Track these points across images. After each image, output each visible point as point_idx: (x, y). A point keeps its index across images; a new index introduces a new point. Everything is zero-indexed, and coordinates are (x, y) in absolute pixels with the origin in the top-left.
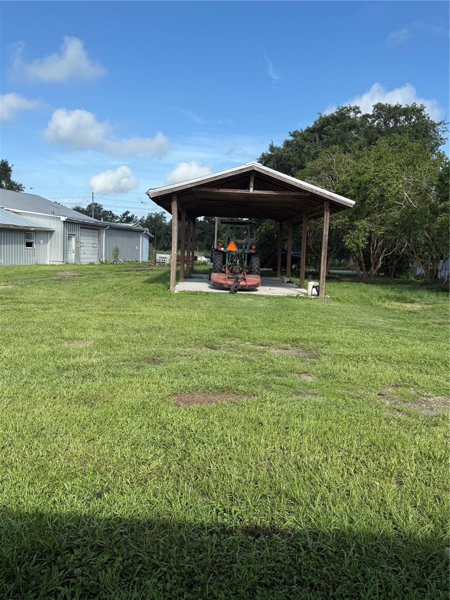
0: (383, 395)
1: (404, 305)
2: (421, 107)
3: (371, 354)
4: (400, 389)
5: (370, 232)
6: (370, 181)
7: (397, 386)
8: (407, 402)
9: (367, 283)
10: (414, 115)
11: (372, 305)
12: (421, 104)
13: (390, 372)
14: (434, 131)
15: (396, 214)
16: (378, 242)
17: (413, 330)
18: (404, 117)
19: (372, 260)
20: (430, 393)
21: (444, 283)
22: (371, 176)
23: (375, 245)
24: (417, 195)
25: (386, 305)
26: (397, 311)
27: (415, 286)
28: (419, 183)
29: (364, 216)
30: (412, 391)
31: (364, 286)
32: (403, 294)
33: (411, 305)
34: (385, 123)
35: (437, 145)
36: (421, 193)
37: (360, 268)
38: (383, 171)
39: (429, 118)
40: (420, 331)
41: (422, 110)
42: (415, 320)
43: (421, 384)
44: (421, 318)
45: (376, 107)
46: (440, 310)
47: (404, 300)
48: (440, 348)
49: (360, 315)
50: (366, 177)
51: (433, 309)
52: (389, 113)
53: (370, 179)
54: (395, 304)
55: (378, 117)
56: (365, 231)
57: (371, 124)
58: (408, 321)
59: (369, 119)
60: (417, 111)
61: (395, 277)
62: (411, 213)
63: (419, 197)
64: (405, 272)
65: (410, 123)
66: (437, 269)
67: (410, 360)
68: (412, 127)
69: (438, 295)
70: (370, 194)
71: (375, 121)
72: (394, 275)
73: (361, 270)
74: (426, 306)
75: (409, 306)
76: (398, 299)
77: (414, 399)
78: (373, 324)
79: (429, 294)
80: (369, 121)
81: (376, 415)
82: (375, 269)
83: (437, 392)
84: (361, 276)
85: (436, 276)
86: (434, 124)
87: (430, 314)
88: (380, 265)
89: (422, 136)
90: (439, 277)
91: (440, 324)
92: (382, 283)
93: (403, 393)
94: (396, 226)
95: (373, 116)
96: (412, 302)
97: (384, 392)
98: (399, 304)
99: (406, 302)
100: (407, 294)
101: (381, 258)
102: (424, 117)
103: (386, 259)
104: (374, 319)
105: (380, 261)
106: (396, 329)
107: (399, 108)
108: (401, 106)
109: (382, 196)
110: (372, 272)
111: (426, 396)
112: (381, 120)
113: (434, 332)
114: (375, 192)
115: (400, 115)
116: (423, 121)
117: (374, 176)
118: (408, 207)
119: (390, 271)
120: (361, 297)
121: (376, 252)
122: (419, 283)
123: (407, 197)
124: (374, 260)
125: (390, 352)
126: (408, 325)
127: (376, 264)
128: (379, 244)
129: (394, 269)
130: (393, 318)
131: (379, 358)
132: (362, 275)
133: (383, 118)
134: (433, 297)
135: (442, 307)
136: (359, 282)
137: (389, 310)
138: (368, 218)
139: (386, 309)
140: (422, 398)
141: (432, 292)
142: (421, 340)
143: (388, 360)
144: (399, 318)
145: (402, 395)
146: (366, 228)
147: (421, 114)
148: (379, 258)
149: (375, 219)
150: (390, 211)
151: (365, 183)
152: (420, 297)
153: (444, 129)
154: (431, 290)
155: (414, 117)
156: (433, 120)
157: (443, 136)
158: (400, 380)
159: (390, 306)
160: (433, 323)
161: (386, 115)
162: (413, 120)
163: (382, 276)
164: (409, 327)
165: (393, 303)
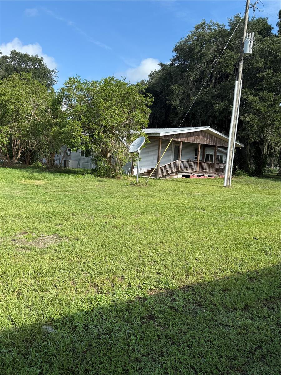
0: (15, 240)
1: (34, 181)
2: (41, 58)
3: (10, 214)
4: (26, 235)
5: (11, 134)
6: (8, 101)
7: (24, 233)
8: (30, 242)
9: (11, 168)
10: (37, 62)
11: (13, 182)
12: (41, 56)
13: (20, 225)
14: (50, 75)
15: (27, 124)
16: (17, 141)
17: (38, 197)
18: (31, 63)
19: (13, 153)
20: (44, 234)
21: (58, 168)
22: (9, 97)
23: (15, 143)
24: (40, 113)
25: (22, 182)
26: (29, 186)
27: (41, 170)
28: (41, 106)
29: (6, 123)
30: (34, 235)
31: (8, 170)
32: (33, 175)
33: (39, 181)
34: (19, 64)
35: (52, 84)
36: (42, 112)
37: (6, 158)
38: (17, 95)
39: (46, 66)
40: (43, 197)
41: (42, 60)
42: (40, 191)
43: (39, 229)
44: (44, 189)
45: (12, 52)
46: (55, 184)
47: (34, 178)
48: (53, 206)
49: (4, 189)
50: (6, 98)
51: (51, 184)
52: (22, 58)
53: (8, 99)
54: (28, 181)
55: (14, 59)
56: (7, 133)
57: (9, 63)
58: (36, 191)
59: (8, 59)
60: (39, 60)
61: (30, 164)
62: (36, 124)
63: (41, 115)
64: (36, 161)
65: (35, 68)
66: (54, 159)
67: (35, 215)
68: (36, 70)
69: (54, 175)
70: (9, 109)
71: (12, 62)
72: (29, 162)
73: (7, 159)
74: (47, 182)
75: (37, 182)
76: (30, 178)
77: (34, 240)
78: (12, 195)
79: (49, 175)
80: (8, 61)
81: (8, 253)
82: (16, 159)
83: (49, 233)
84: (6, 163)
85: (54, 164)
86: (50, 71)
87: (49, 186)
88: (19, 156)
89: (42, 77)
90: (55, 164)
91: (55, 192)
92: (20, 168)
93: (28, 237)
94: (28, 131)
95: (10, 58)
96: (39, 179)
97: (16, 238)
98: (31, 181)
99: (35, 180)
100: (36, 175)
101: (19, 152)
102: (43, 65)
103: (23, 152)
104: (14, 191)
105: (19, 153)
106: (27, 197)
107: (28, 56)
108: (29, 55)
109: (18, 111)
110: (14, 161)
111: (42, 236)
112: (16, 62)
113: (51, 197)
114: (12, 108)
115: (29, 61)
116: (43, 67)
117: (11, 98)
118: (35, 120)
119: (26, 160)
120: (6, 178)
121: (16, 148)
122: (44, 168)
123: (33, 114)
124: (15, 153)
125: (22, 212)
126: (36, 194)
127: (17, 156)
128: (18, 142)
129: (29, 160)
130: (27, 190)
131: (15, 216)
132: (8, 163)
133: (17, 60)
134: (51, 176)
135: (57, 182)
136: (5, 167)
137: (24, 185)
138: (9, 125)
139: (22, 184)
140: (39, 238)
141: (51, 173)
142: (42, 202)
143: (20, 217)
144: (30, 190)
145: (27, 238)
146: (8, 132)
147: (42, 63)
148: (18, 151)
149: (14, 126)
150: (24, 122)
151: (5, 102)
152: (44, 176)
153: (55, 75)
154: (51, 172)
155: (37, 64)
156: (49, 68)
157: (55, 79)
158: (27, 229)
159: (25, 182)
160: (51, 191)
161: (19, 59)
162: (37, 66)
163: (21, 164)
164: (36, 195)
165: (27, 180)
